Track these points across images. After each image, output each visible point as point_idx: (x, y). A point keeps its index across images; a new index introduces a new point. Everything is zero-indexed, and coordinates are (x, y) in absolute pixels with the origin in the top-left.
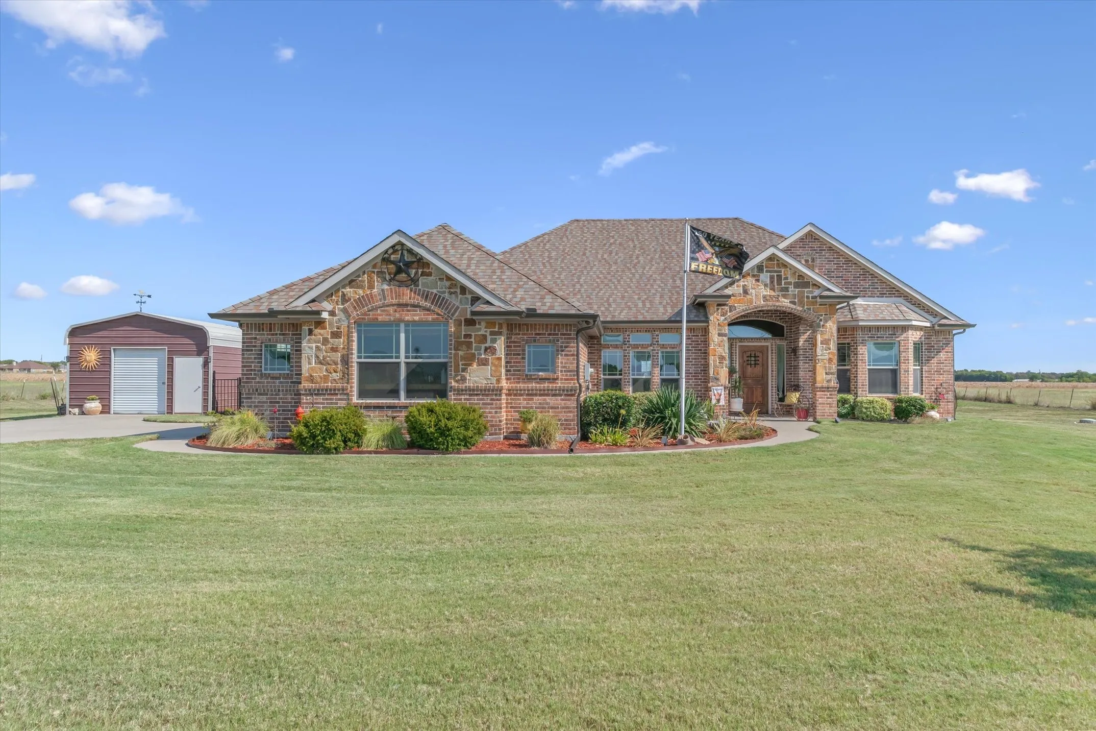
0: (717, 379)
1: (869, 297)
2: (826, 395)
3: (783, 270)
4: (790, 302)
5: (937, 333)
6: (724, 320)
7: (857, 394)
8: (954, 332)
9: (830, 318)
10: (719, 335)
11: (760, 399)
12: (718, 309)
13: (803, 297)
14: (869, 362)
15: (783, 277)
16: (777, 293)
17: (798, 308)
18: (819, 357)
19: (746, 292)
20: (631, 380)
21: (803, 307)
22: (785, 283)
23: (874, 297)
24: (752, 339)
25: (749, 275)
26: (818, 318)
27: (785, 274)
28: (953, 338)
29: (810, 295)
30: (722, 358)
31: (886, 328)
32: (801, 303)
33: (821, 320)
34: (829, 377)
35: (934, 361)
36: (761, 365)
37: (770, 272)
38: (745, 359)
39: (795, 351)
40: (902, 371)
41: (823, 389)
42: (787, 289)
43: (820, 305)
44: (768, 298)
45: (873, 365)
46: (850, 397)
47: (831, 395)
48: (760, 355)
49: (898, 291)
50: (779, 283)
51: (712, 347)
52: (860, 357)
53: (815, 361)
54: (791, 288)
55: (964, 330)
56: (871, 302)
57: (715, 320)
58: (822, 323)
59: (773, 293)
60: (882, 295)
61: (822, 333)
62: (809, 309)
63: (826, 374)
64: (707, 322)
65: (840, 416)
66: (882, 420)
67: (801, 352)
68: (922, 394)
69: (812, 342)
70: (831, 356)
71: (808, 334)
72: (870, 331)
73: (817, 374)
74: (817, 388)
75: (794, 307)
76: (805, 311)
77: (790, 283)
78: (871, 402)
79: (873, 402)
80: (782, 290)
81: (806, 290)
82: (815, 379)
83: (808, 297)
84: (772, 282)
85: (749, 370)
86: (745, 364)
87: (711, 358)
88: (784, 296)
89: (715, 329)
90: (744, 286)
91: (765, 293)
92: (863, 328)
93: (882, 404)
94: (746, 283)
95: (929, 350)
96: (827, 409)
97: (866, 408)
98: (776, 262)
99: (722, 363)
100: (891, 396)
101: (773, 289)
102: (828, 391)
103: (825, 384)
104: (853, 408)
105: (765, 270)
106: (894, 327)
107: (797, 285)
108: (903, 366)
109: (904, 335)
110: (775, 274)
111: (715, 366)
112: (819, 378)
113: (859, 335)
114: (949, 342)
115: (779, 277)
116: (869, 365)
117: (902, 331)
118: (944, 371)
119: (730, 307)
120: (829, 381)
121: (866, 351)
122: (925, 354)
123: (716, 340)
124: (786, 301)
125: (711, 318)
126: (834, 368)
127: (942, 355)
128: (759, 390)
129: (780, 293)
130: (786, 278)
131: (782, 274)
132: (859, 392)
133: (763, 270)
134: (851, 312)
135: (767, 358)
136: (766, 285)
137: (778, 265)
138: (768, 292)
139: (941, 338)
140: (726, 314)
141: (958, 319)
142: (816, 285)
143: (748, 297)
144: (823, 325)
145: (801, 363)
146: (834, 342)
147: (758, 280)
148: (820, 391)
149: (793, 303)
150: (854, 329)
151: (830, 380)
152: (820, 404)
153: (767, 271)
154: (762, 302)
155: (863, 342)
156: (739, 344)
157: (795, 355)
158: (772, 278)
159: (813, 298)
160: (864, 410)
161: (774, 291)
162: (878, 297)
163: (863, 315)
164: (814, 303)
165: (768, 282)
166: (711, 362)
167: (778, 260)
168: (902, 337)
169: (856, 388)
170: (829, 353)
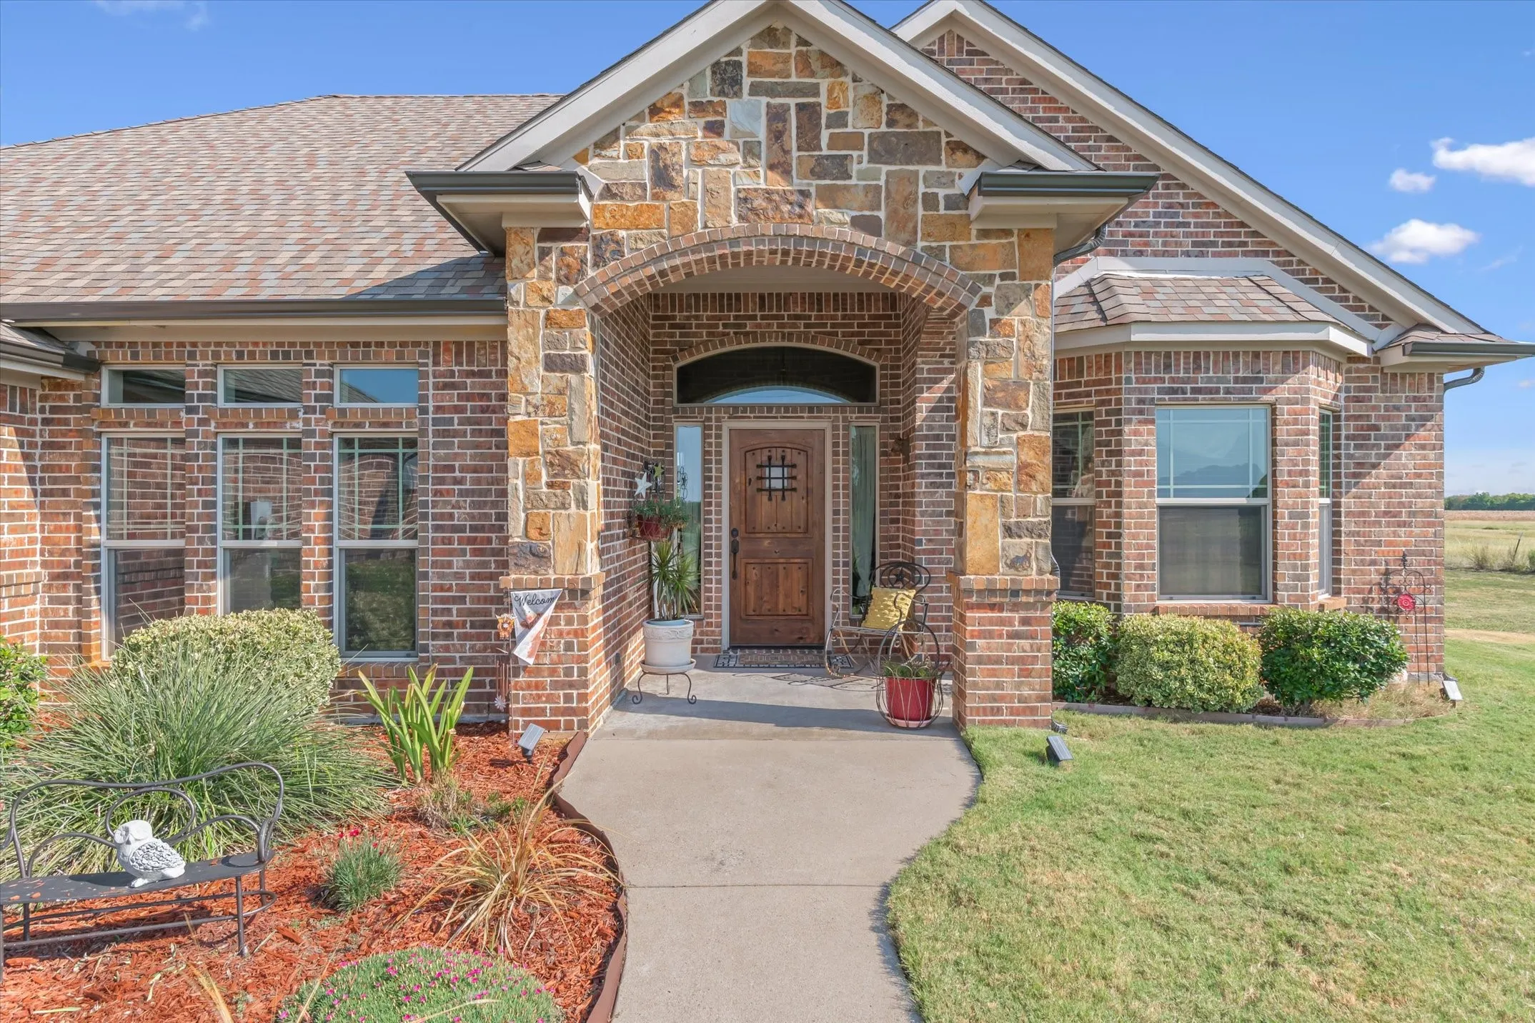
0: (541, 557)
1: (1155, 254)
2: (1009, 622)
3: (824, 85)
4: (857, 223)
5: (1393, 378)
6: (569, 301)
7: (1118, 597)
8: (1448, 378)
9: (1027, 291)
10: (552, 364)
11: (799, 601)
12: (544, 253)
13: (910, 200)
14: (1164, 480)
15: (825, 112)
16: (799, 183)
17: (889, 246)
18: (980, 461)
19: (663, 178)
20: (220, 558)
21: (910, 243)
22: (834, 142)
23: (1174, 255)
24: (770, 408)
25: (678, 103)
26: (974, 291)
27: (833, 102)
28: (1440, 399)
29: (941, 192)
30: (564, 466)
31: (1229, 353)
32: (902, 224)
33: (986, 301)
34: (1020, 545)
35: (1380, 475)
36: (802, 492)
37: (770, 91)
38: (753, 472)
39: (903, 444)
40: (1283, 512)
41: (992, 598)
42: (840, 167)
43: (984, 234)
44: (759, 203)
45: (1178, 493)
46: (1096, 615)
47: (1025, 621)
48: (800, 460)
49: (1256, 234)
50: (809, 139)
51: (517, 418)
52: (1130, 463)
53: (962, 474)
54: (860, 162)
55: (1478, 372)
56: (1167, 273)
57: (535, 301)
58: (989, 313)
59: (778, 183)
60: (1201, 248)
61: (991, 357)
62: (937, 253)
63: (1008, 531)
64: (498, 308)
65: (1063, 691)
66: (1225, 711)
67: (921, 448)
68: (1336, 593)
69: (956, 407)
70: (1028, 456)
71: (945, 384)
72: (1167, 367)
73: (969, 533)
74: (969, 592)
75: (872, 241)
76: (916, 260)
77: (854, 141)
78: (1184, 642)
79: (1191, 640)
80: (818, 171)
81: (922, 169)
82: (960, 551)
83: (931, 201)
84: (777, 135)
85: (765, 507)
86: (751, 490)
87: (517, 464)
88: (830, 198)
89: (532, 339)
90: (656, 153)
91: (747, 183)
92: (1145, 353)
93: (1226, 649)
94: (665, 140)
95: (1360, 439)
96: (1009, 683)
97: (1165, 666)
98: (793, 50)
99: (564, 486)
100: (1241, 604)
101: (780, 166)
102: (1015, 607)
103: (1003, 578)
104: (1109, 657)
105: (747, 81)
106: (1257, 352)
107: (883, 150)
108: (1286, 497)
109: (1293, 382)
110: (792, 102)
111: (533, 500)
112: (975, 552)
113: (1130, 382)
114: (1428, 414)
115: (809, 113)
116: (1163, 493)
117: (1285, 368)
118: (1411, 514)
119: (598, 244)
120: (1017, 563)
121: (1152, 440)
122: (1348, 449)
123: (538, 387)
124: (836, 215)
125: (517, 290)
126: (1041, 504)
127: (1406, 458)
128: (797, 575)
129: (813, 185)
130: (839, 119)
131: (823, 99)
132: (1128, 595)
133: (736, 82)
134: (1096, 302)
135: (823, 472)
136: (750, 150)
137: (804, 64)
138: (764, 180)
139: (1401, 398)
140: (581, 272)
141: (1469, 329)
142: (964, 148)
143: (675, 198)
144: (994, 322)
145: (921, 487)
146: (1041, 395)
147: (715, 129)
148: (979, 607)
149: (866, 225)
150: (1108, 360)
151: (1026, 558)
152: (980, 660)
153: (755, 90)
154: (735, 221)
155: (1144, 410)
156: (728, 425)
157: (906, 460)
158: (777, 116)
159: (952, 202)
160: (1158, 675)
161: (786, 173)
162: (1188, 254)
163: (1142, 309)
164: (956, 227)
165: (762, 135)
166: (517, 483)
167: (802, 42)
168: (1282, 392)
169: (1115, 576)
170: (1020, 443)
